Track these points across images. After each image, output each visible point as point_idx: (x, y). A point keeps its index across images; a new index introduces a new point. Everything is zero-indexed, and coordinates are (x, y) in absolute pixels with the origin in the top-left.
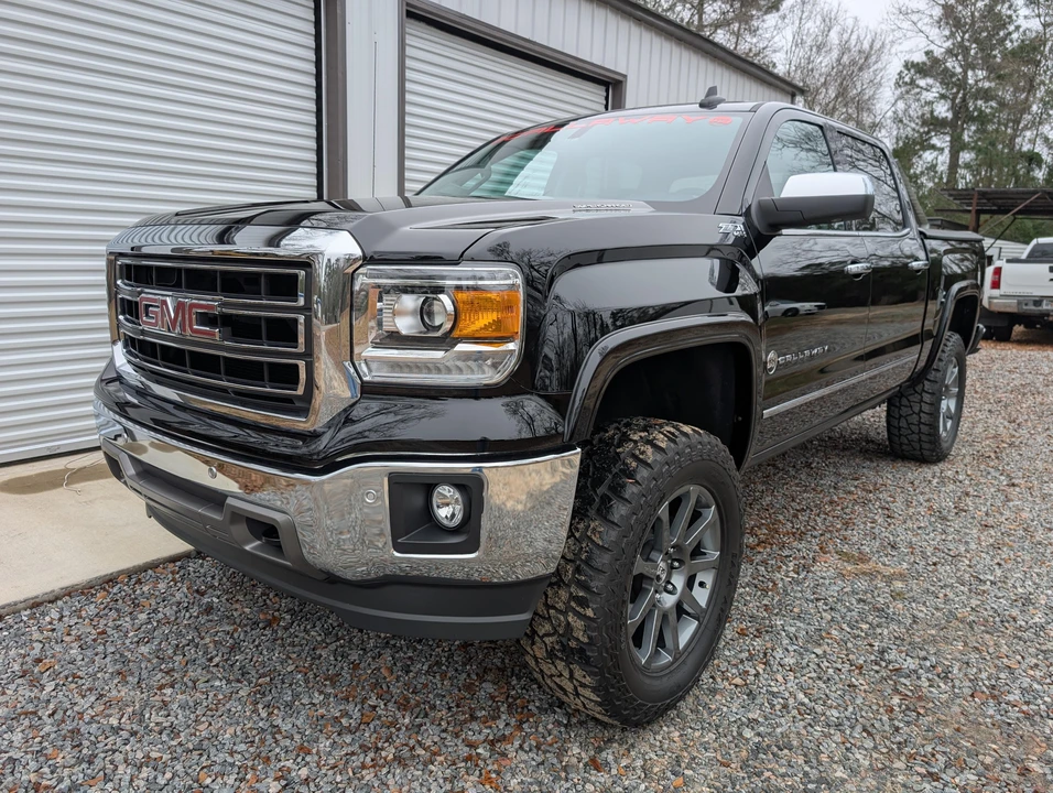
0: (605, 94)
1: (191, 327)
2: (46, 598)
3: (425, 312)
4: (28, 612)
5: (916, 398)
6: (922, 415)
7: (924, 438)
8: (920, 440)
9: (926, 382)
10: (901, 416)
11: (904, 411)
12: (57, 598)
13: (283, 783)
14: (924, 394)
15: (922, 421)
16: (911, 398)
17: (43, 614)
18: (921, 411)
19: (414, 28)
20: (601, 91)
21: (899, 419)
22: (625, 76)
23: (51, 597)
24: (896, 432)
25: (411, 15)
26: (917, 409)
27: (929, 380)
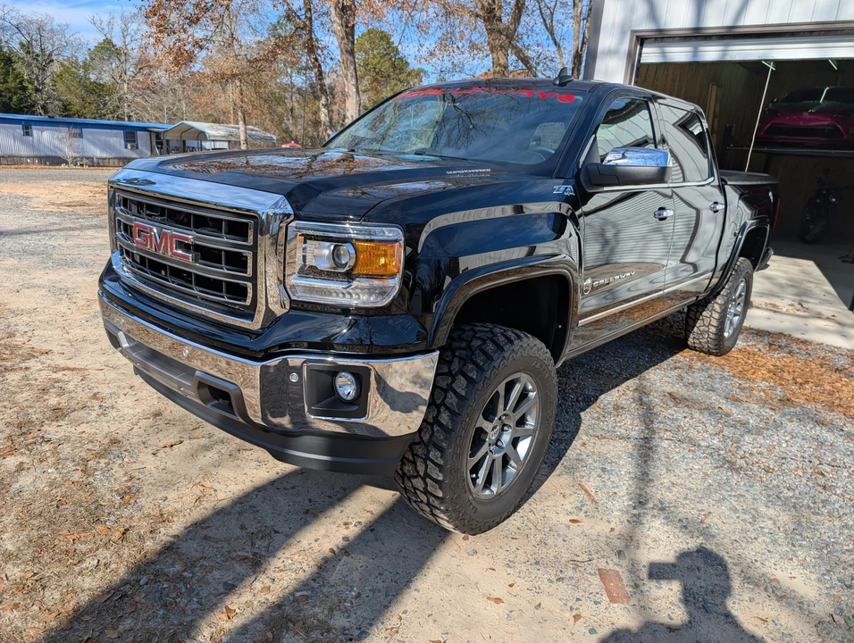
1: (171, 250)
3: (335, 255)
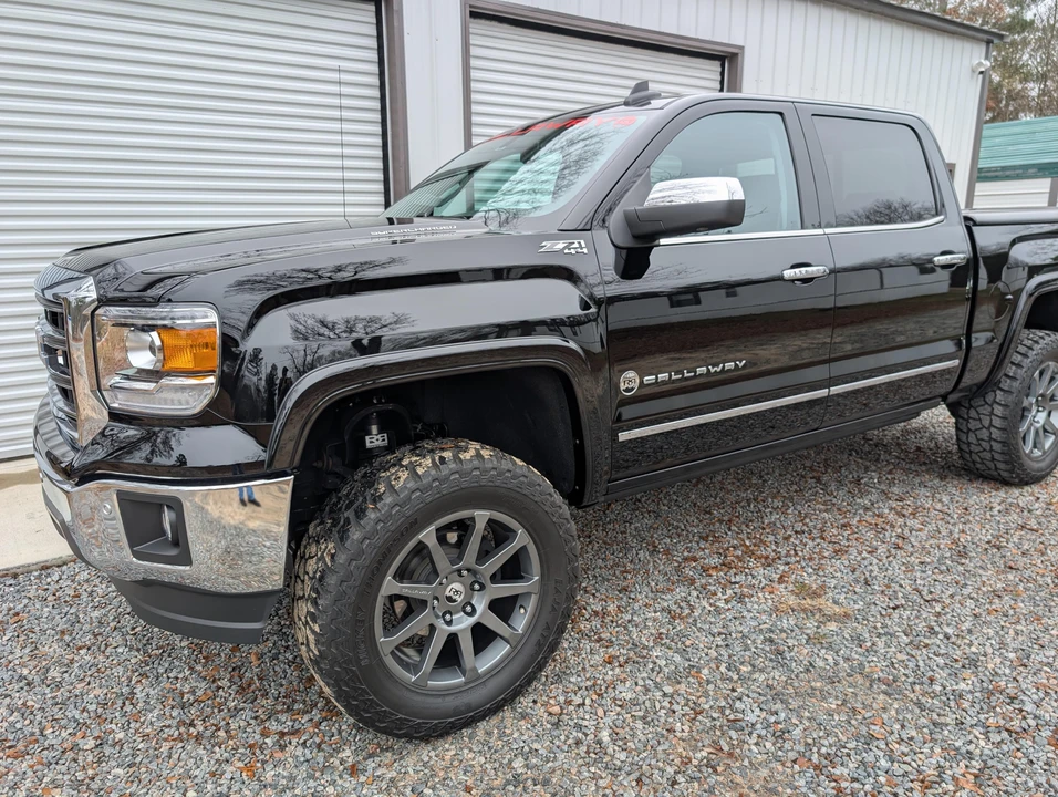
0: (720, 69)
2: (55, 562)
4: (36, 573)
5: (985, 410)
6: (992, 429)
7: (997, 456)
8: (993, 459)
9: (998, 392)
10: (969, 430)
11: (973, 425)
12: (65, 563)
13: (99, 742)
14: (995, 406)
15: (993, 436)
16: (981, 410)
17: (48, 575)
18: (991, 425)
19: (478, 27)
20: (716, 66)
21: (968, 433)
22: (742, 48)
23: (59, 562)
24: (964, 447)
25: (474, 15)
26: (986, 423)
27: (1002, 390)
